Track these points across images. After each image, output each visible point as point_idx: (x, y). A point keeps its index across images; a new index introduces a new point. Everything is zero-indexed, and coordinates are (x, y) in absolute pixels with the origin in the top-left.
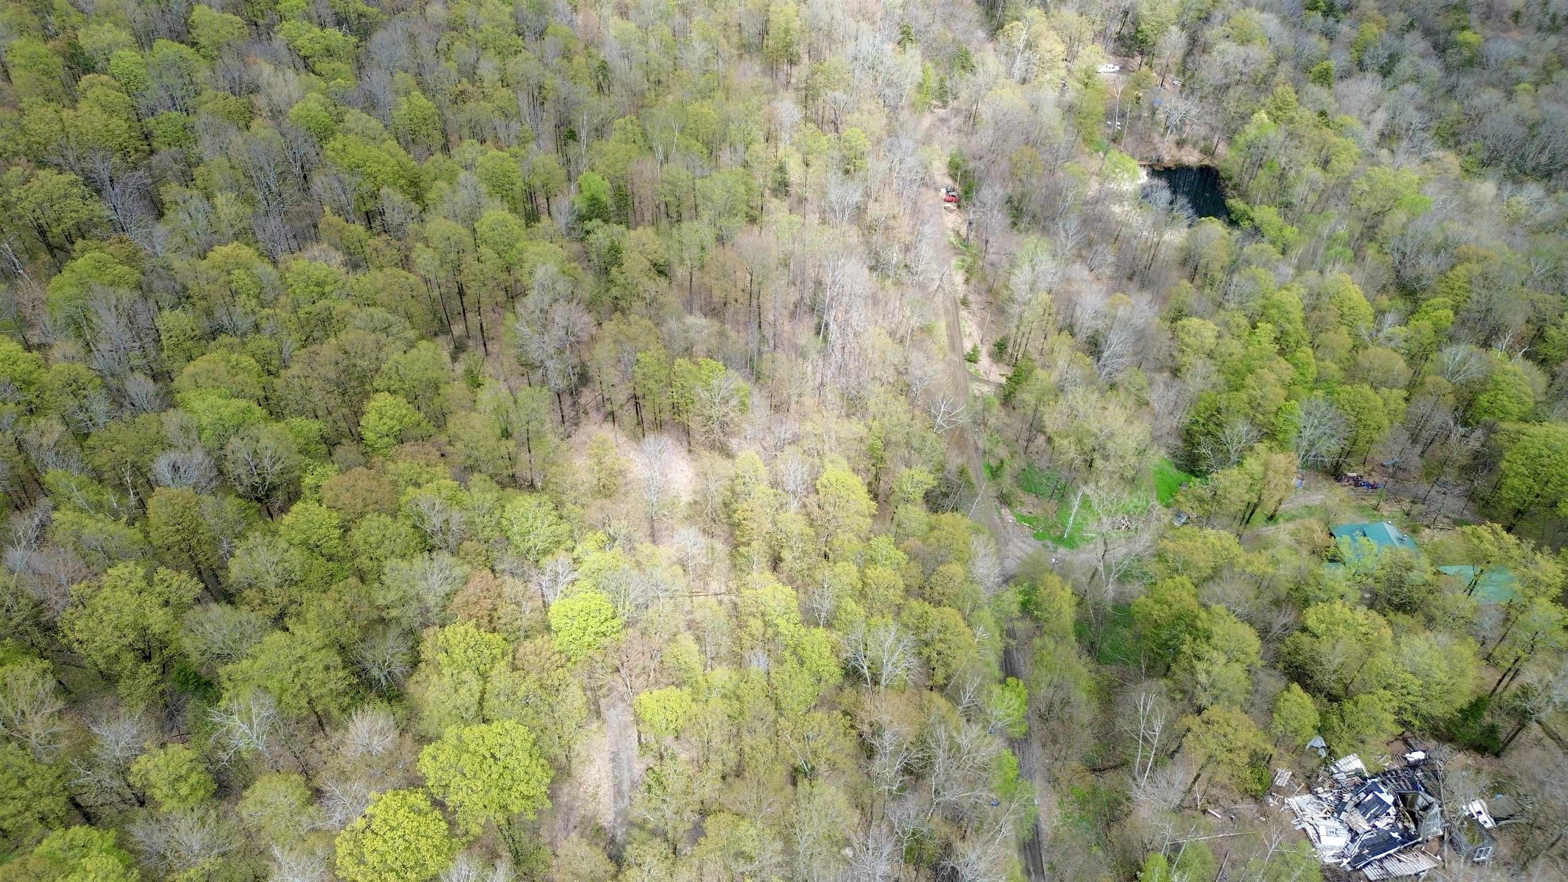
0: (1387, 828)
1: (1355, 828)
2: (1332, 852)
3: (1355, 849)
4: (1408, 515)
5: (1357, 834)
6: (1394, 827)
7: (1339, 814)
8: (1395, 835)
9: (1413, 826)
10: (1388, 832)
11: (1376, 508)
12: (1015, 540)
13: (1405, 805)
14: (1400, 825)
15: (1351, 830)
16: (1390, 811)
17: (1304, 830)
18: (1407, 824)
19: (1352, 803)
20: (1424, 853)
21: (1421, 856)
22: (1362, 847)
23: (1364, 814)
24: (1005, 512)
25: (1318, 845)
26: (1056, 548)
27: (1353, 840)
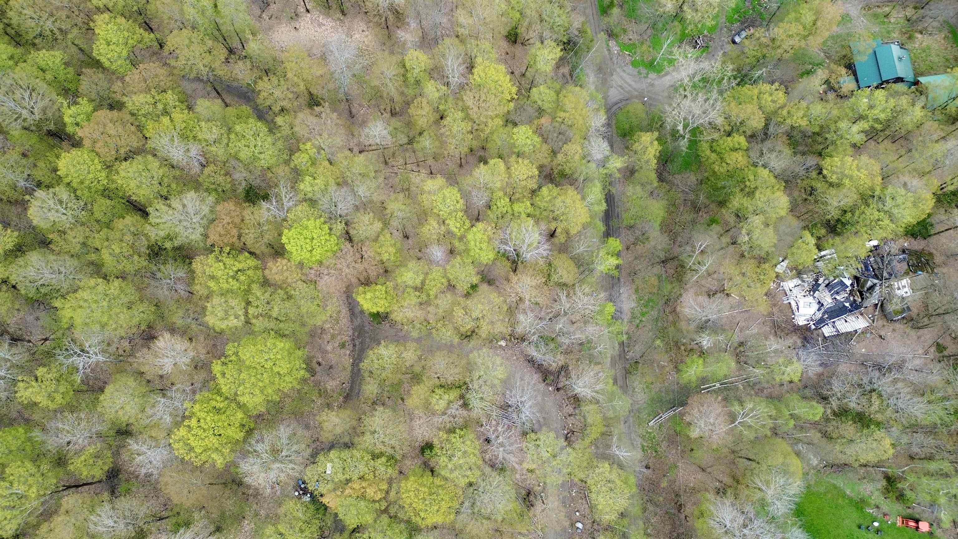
0: (842, 300)
1: (822, 302)
2: (805, 318)
3: (819, 315)
4: (908, 21)
5: (822, 305)
6: (847, 299)
7: (814, 292)
8: (847, 305)
9: (860, 300)
10: (842, 302)
11: (887, 16)
12: (618, 70)
13: (858, 286)
14: (852, 298)
15: (819, 302)
16: (847, 289)
17: (790, 303)
18: (856, 298)
19: (824, 285)
20: (862, 314)
21: (860, 317)
22: (824, 314)
23: (830, 291)
24: (612, 43)
25: (796, 313)
26: (648, 74)
27: (819, 310)
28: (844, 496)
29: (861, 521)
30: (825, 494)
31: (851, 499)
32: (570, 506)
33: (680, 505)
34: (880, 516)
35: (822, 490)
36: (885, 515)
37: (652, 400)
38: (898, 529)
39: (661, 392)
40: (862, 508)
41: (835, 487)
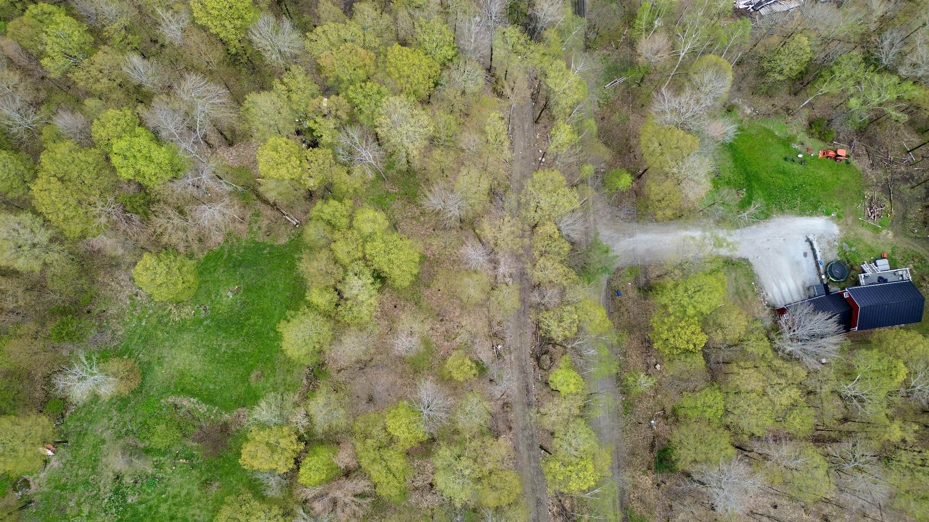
28: (774, 136)
29: (787, 155)
30: (757, 135)
31: (779, 139)
32: (534, 145)
33: (630, 147)
34: (804, 150)
35: (754, 132)
36: (808, 150)
37: (609, 68)
38: (820, 160)
39: (617, 62)
40: (788, 145)
41: (766, 129)
